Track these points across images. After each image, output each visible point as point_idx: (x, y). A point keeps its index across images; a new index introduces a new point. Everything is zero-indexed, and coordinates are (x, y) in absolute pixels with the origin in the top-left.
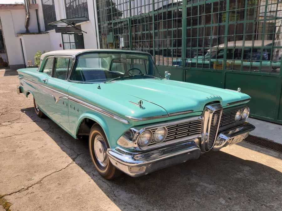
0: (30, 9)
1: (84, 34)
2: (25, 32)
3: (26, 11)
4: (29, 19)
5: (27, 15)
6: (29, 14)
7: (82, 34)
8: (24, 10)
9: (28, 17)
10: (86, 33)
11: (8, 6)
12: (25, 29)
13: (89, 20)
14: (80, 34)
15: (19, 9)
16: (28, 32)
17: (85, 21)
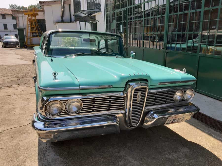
0: (65, 4)
1: (98, 22)
2: (61, 21)
3: (62, 6)
4: (63, 11)
5: (62, 8)
6: (64, 8)
7: (96, 22)
8: (61, 5)
9: (63, 10)
10: (99, 21)
11: (50, 2)
12: (61, 19)
13: (101, 11)
14: (94, 23)
15: (57, 4)
16: (62, 21)
17: (99, 12)
